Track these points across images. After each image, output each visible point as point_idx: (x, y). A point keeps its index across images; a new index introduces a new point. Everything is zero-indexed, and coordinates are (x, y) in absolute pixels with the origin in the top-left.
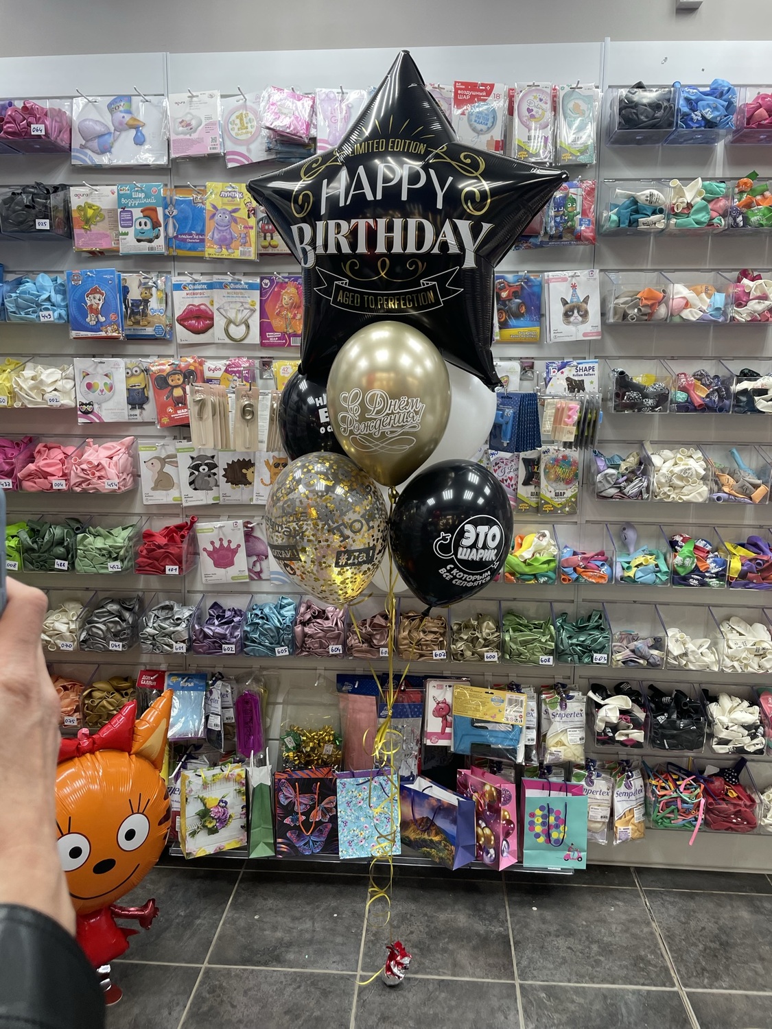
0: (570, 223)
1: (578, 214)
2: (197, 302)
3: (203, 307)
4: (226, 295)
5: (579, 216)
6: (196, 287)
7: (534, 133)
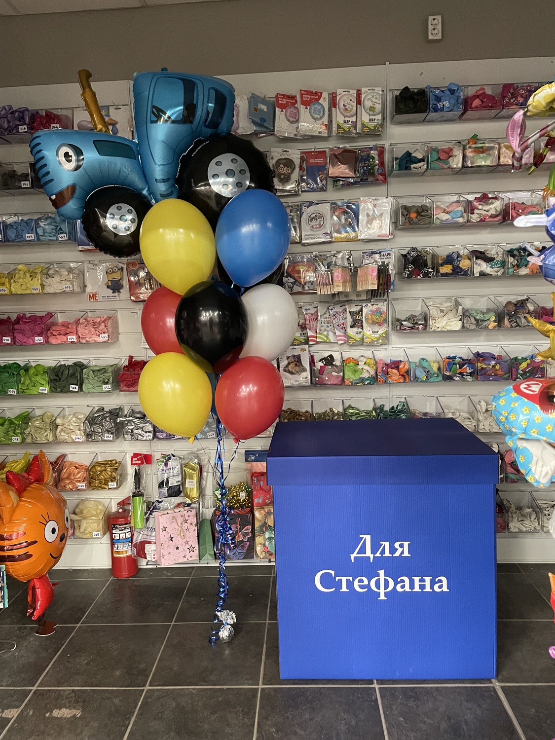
0: (372, 171)
5: (377, 167)
7: (347, 119)
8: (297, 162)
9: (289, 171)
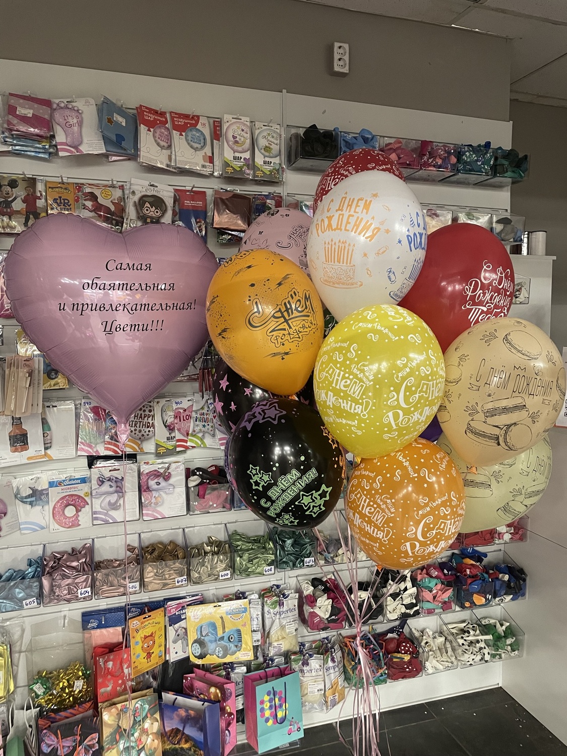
7: (237, 155)
8: (169, 202)
9: (158, 214)
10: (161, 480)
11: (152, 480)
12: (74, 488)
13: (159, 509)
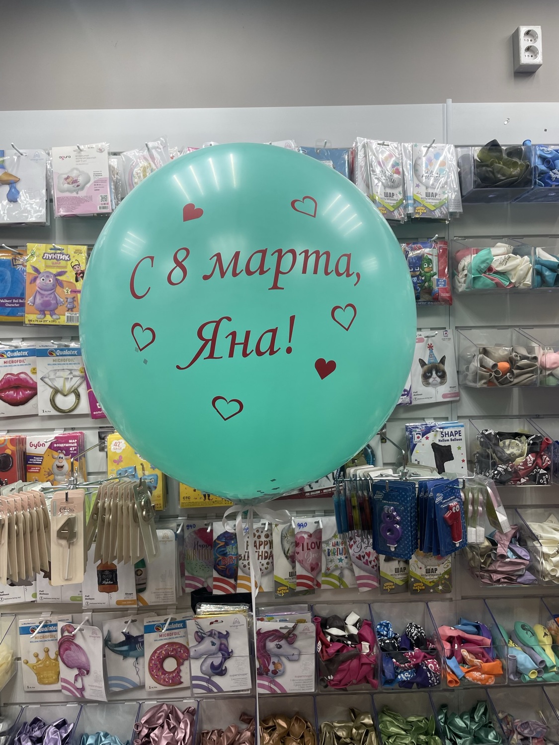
0: (427, 284)
1: (435, 274)
2: (15, 370)
3: (22, 376)
4: (52, 363)
5: (436, 277)
6: (16, 354)
10: (283, 643)
11: (272, 641)
12: (175, 634)
13: (279, 680)
